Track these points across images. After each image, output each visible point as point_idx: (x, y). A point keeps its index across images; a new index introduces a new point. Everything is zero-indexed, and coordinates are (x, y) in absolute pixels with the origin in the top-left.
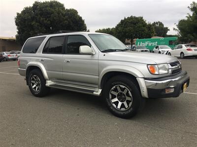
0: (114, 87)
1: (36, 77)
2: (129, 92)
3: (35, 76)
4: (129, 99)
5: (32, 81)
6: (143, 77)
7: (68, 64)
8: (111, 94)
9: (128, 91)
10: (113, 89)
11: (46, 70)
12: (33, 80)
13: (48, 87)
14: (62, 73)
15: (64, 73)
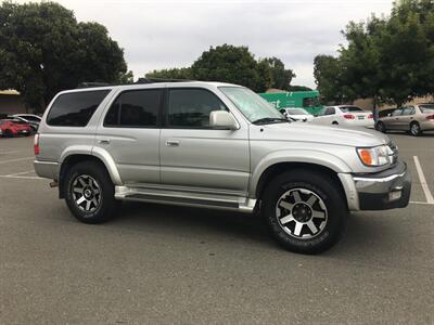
0: (288, 193)
1: (86, 181)
2: (321, 202)
3: (85, 177)
4: (320, 215)
5: (76, 190)
6: (349, 171)
7: (174, 148)
8: (279, 207)
9: (318, 200)
10: (283, 196)
11: (116, 163)
12: (79, 185)
13: (120, 201)
14: (157, 168)
15: (163, 169)
